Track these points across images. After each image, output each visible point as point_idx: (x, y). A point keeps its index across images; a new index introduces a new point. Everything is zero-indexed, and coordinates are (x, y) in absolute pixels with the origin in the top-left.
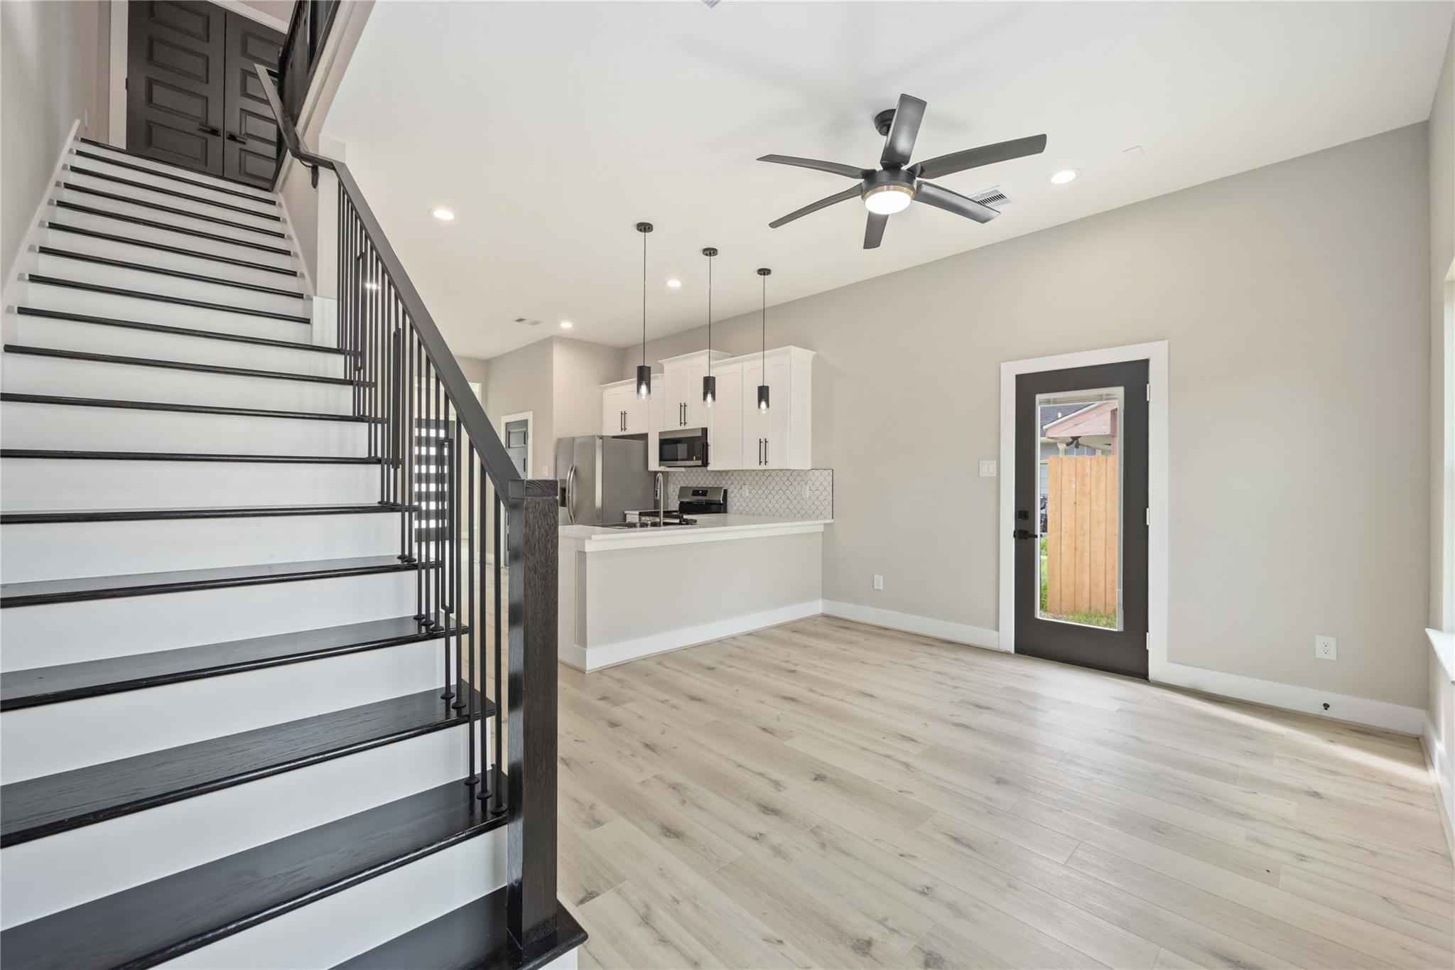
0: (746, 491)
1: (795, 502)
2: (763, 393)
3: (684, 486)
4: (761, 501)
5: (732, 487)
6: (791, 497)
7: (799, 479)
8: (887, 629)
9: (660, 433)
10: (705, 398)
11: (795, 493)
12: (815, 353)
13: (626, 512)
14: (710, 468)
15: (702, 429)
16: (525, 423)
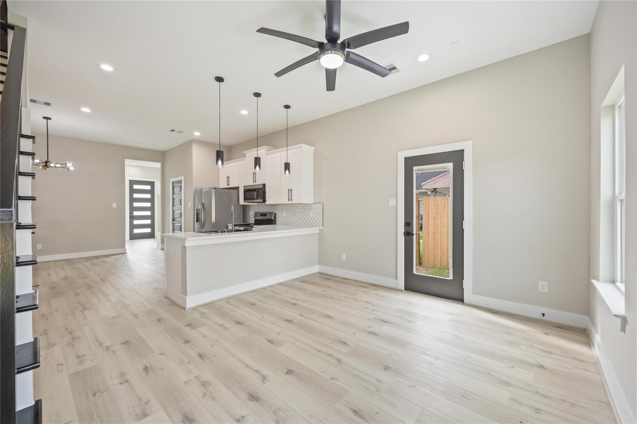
0: (284, 214)
1: (306, 219)
2: (287, 166)
3: (257, 211)
4: (291, 218)
5: (278, 212)
6: (305, 217)
7: (308, 208)
8: (347, 279)
9: (244, 187)
10: (255, 168)
11: (306, 215)
12: (314, 148)
13: (228, 224)
14: (267, 203)
15: (263, 184)
16: (180, 182)
